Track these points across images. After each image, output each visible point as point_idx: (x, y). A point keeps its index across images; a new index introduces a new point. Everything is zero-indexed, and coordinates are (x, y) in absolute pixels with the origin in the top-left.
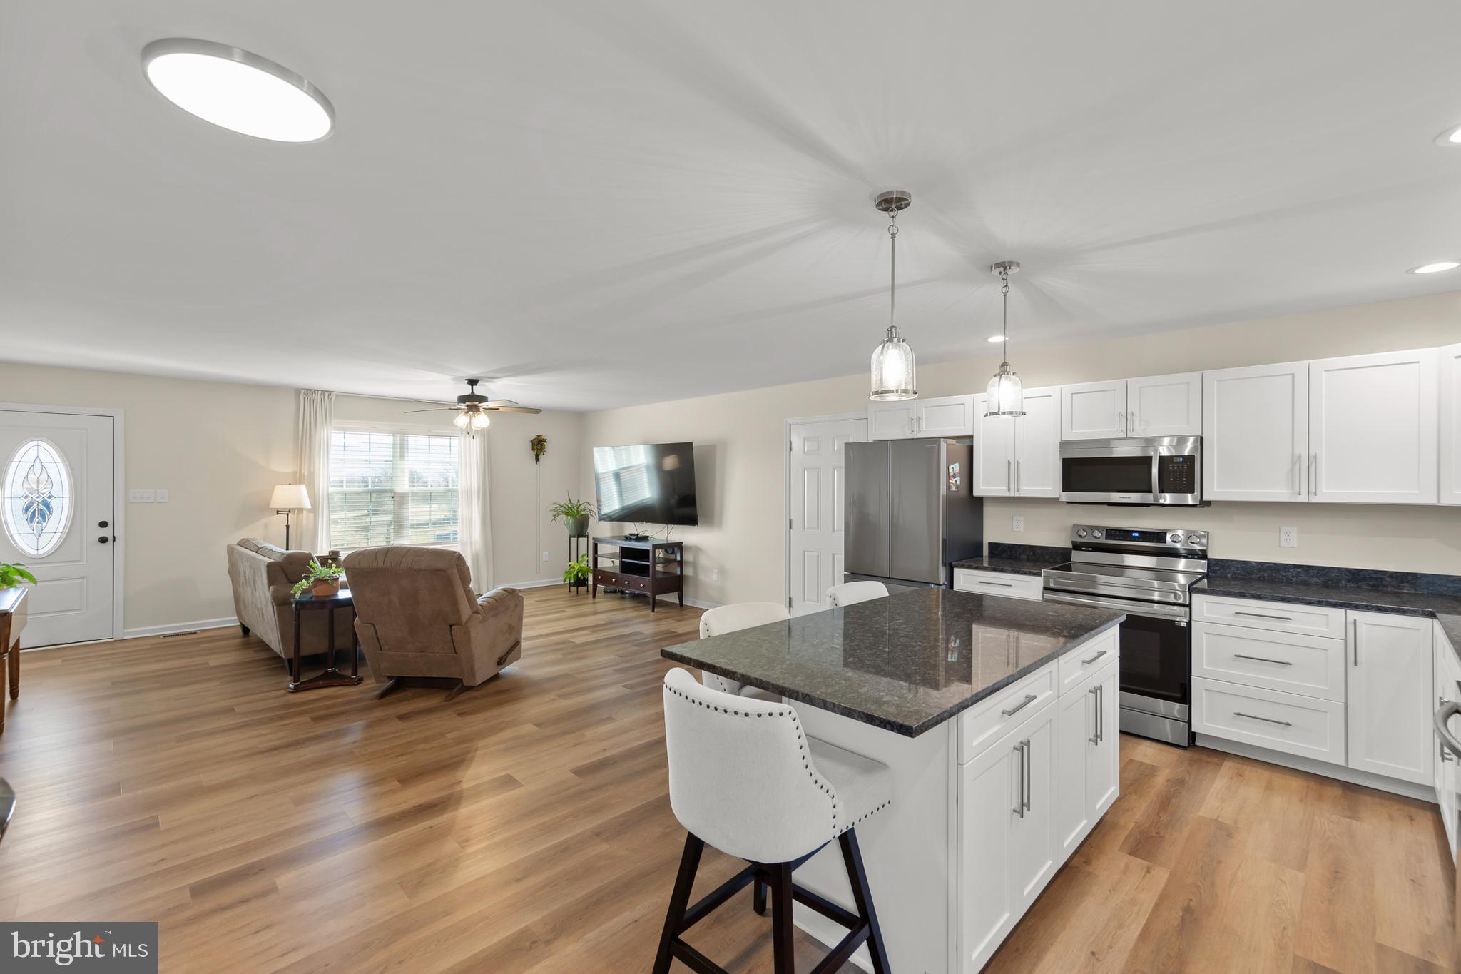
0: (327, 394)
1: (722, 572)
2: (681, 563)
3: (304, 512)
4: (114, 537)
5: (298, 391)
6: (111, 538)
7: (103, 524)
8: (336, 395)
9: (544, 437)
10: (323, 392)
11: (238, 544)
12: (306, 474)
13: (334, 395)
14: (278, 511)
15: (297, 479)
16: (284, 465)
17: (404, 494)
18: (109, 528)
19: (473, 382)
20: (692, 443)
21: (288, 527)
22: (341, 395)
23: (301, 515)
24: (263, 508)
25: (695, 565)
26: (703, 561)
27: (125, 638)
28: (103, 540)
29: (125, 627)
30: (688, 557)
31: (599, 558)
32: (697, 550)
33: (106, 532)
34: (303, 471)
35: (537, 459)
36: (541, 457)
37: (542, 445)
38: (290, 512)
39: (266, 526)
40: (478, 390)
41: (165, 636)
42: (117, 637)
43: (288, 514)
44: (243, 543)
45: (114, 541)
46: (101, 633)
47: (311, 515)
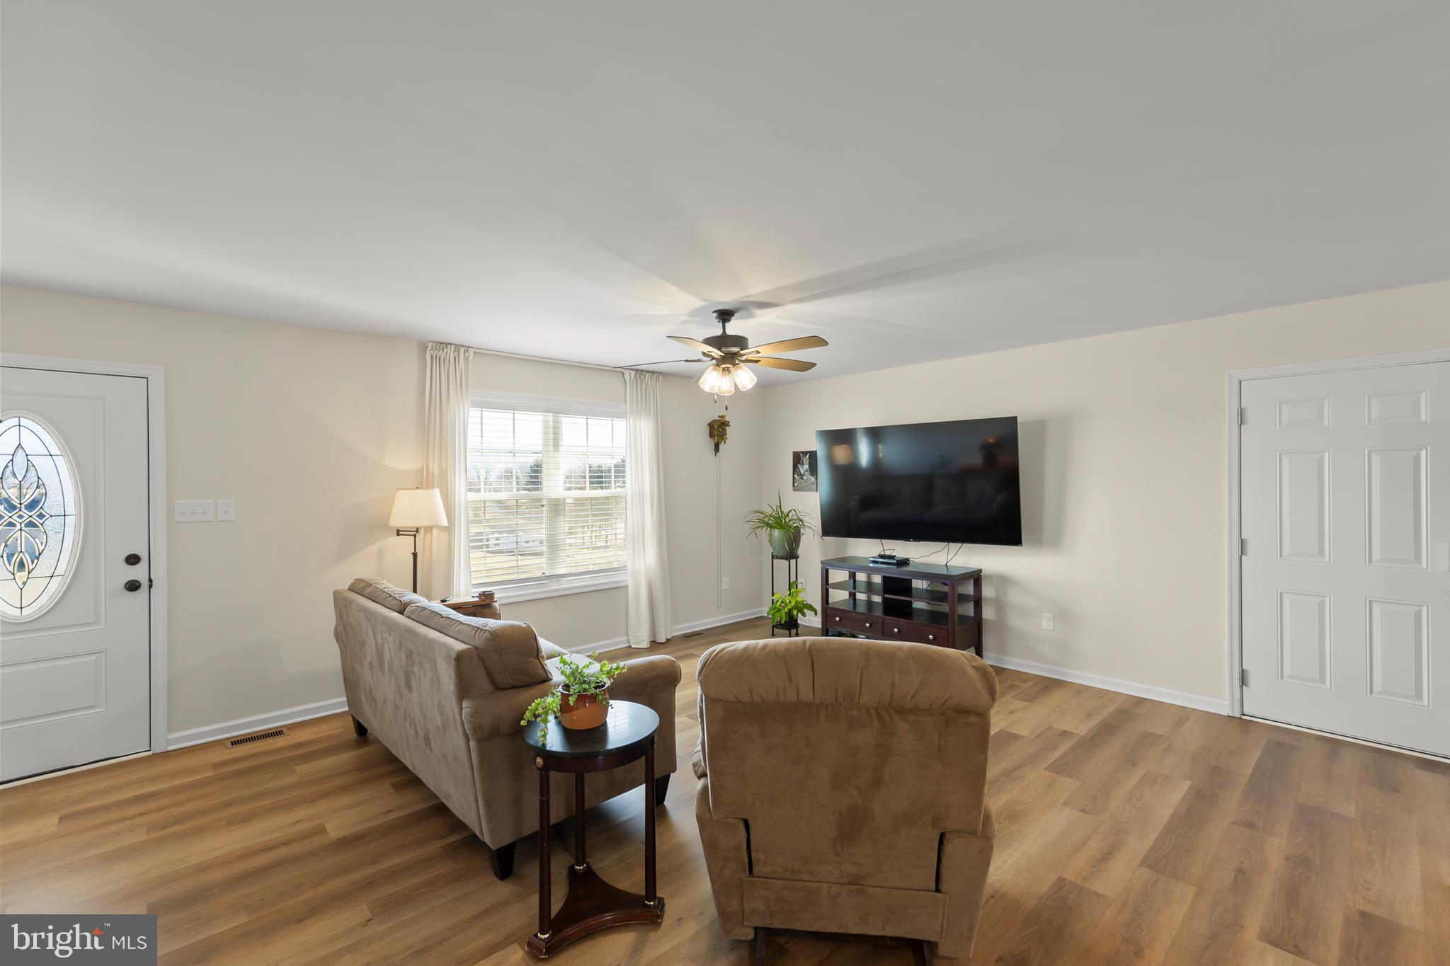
0: (462, 350)
1: (1064, 615)
2: (978, 602)
3: (435, 531)
4: (150, 580)
5: (423, 346)
6: (145, 582)
7: (133, 560)
8: (474, 352)
9: (727, 419)
10: (457, 347)
11: (350, 589)
12: (436, 472)
13: (471, 351)
14: (398, 531)
15: (423, 481)
16: (402, 459)
17: (558, 500)
18: (143, 565)
19: (725, 315)
20: (1015, 418)
21: (415, 555)
22: (482, 353)
23: (429, 535)
24: (380, 526)
25: (999, 604)
26: (1015, 597)
27: (170, 748)
28: (133, 586)
29: (170, 731)
30: (987, 591)
31: (830, 590)
32: (1004, 581)
33: (139, 573)
34: (431, 470)
35: (717, 449)
36: (722, 446)
37: (723, 429)
38: (417, 531)
39: (381, 553)
40: (733, 328)
41: (236, 742)
42: (159, 747)
43: (415, 536)
44: (360, 588)
45: (150, 586)
46: (131, 745)
47: (444, 535)
